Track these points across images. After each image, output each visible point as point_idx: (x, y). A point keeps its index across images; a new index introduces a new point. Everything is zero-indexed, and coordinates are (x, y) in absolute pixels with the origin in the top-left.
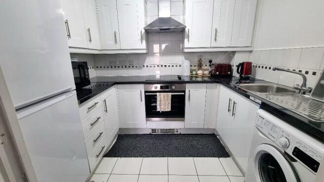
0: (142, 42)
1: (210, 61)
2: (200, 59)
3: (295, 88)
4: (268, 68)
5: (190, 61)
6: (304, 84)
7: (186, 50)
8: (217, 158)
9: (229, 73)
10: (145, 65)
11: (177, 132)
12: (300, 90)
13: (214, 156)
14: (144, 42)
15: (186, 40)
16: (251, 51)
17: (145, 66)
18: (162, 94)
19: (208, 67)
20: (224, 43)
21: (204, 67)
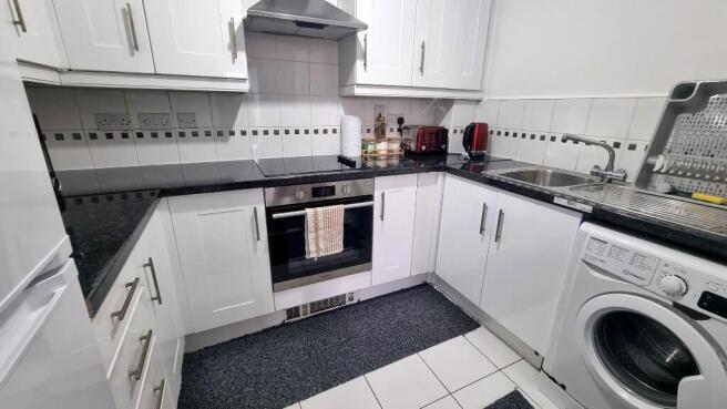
0: (235, 56)
1: (401, 121)
2: (380, 115)
3: (593, 173)
4: (520, 135)
5: (361, 118)
6: (611, 166)
7: (358, 91)
8: (461, 337)
9: (443, 146)
10: (237, 128)
11: (351, 299)
12: (603, 176)
13: (456, 335)
14: (242, 56)
15: (359, 64)
16: (478, 101)
17: (238, 133)
18: (319, 209)
19: (395, 134)
20: (439, 78)
21: (389, 135)
